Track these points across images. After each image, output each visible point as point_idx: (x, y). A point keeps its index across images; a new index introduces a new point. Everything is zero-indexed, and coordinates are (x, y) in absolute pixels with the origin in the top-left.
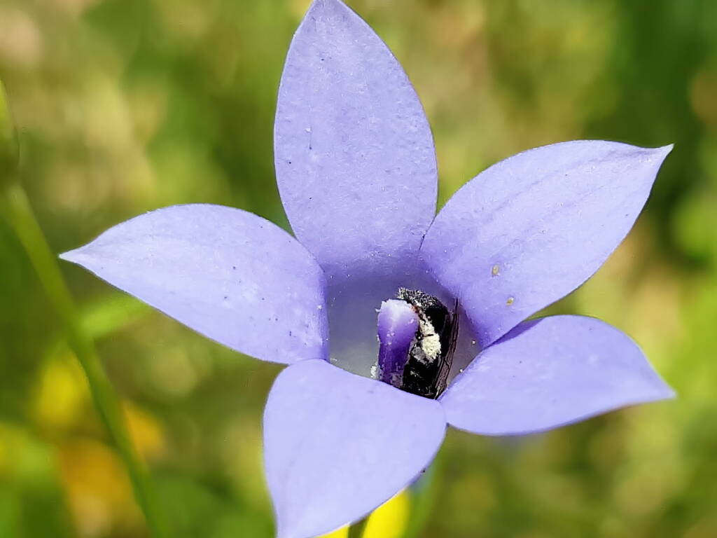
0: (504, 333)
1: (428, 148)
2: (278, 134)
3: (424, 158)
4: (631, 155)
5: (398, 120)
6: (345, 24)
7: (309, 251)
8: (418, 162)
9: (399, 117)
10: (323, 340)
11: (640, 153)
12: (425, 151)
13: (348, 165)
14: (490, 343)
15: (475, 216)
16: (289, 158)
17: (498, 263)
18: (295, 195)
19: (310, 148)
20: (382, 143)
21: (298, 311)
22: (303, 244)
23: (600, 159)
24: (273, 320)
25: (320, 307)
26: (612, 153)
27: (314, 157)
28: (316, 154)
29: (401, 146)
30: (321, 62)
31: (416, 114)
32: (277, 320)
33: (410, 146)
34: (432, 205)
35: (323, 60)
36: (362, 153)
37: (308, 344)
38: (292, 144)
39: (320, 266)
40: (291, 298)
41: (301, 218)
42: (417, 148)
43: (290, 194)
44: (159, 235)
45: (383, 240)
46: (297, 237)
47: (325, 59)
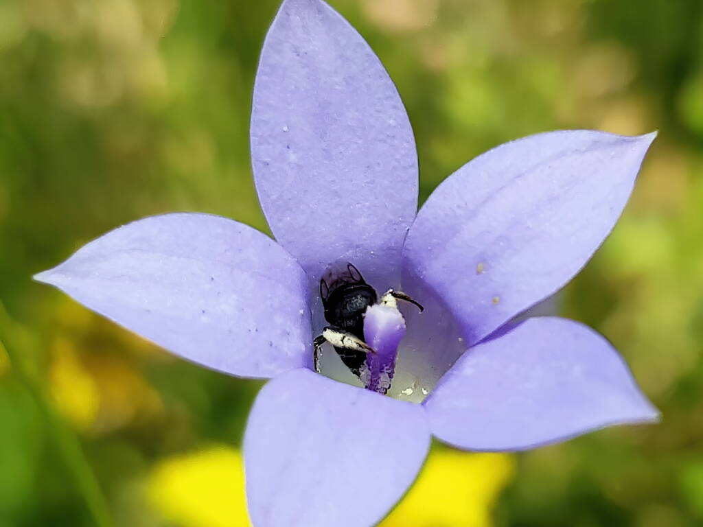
0: (490, 331)
2: (255, 135)
3: (403, 152)
4: (615, 144)
5: (377, 115)
6: (321, 17)
7: (290, 253)
8: (398, 157)
9: (377, 111)
10: (306, 346)
12: (406, 145)
13: (326, 162)
14: (475, 342)
15: (459, 212)
16: (267, 160)
17: (483, 262)
18: (274, 197)
19: (288, 147)
20: (360, 139)
21: (279, 320)
22: (283, 246)
23: (584, 149)
24: (253, 331)
25: (302, 312)
26: (595, 142)
27: (292, 157)
28: (294, 153)
29: (380, 141)
30: (297, 58)
31: (395, 107)
32: (257, 330)
33: (389, 141)
34: (414, 199)
35: (298, 55)
36: (342, 149)
37: (289, 353)
38: (269, 144)
39: (302, 267)
40: (272, 306)
41: (280, 220)
42: (396, 142)
43: (268, 196)
44: (134, 249)
45: (364, 237)
46: (278, 240)
47: (301, 54)
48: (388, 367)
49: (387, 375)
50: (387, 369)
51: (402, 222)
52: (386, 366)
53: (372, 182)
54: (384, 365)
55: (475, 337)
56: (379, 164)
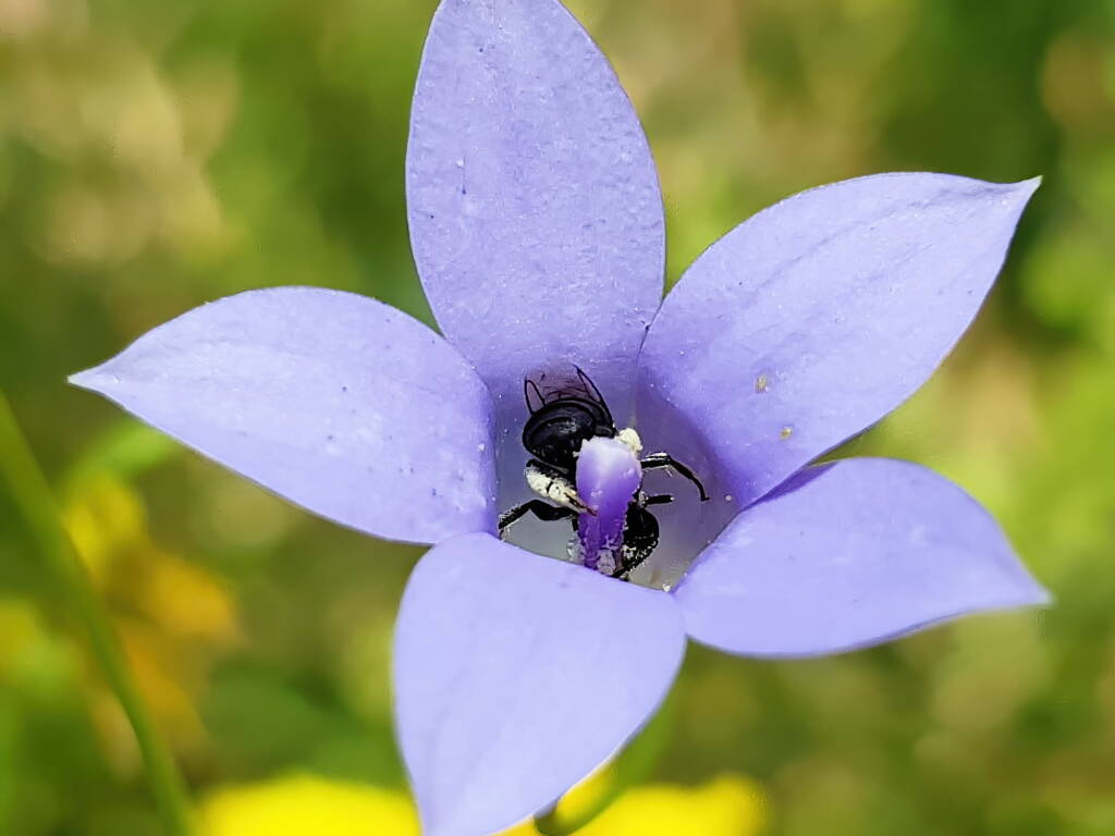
0: (777, 482)
1: (650, 187)
2: (412, 171)
3: (642, 203)
4: (975, 195)
5: (602, 144)
7: (464, 357)
8: (633, 211)
9: (603, 138)
10: (487, 501)
11: (990, 190)
12: (647, 192)
13: (523, 217)
14: (754, 499)
15: (728, 295)
16: (431, 210)
17: (768, 371)
18: (442, 268)
19: (464, 192)
20: (576, 182)
21: (446, 455)
22: (454, 344)
23: (927, 201)
24: (407, 471)
25: (482, 447)
26: (944, 192)
27: (470, 207)
28: (473, 201)
29: (607, 186)
30: (480, 54)
31: (629, 133)
32: (412, 470)
33: (621, 185)
34: (658, 279)
35: (481, 50)
36: (546, 197)
37: (462, 509)
38: (435, 186)
39: (483, 380)
40: (436, 435)
41: (450, 305)
42: (632, 188)
43: (432, 266)
44: (224, 340)
45: (580, 335)
46: (446, 335)
47: (485, 49)
48: (612, 541)
49: (610, 554)
50: (611, 545)
51: (638, 313)
52: (610, 538)
53: (594, 249)
54: (607, 537)
55: (751, 491)
56: (604, 221)
